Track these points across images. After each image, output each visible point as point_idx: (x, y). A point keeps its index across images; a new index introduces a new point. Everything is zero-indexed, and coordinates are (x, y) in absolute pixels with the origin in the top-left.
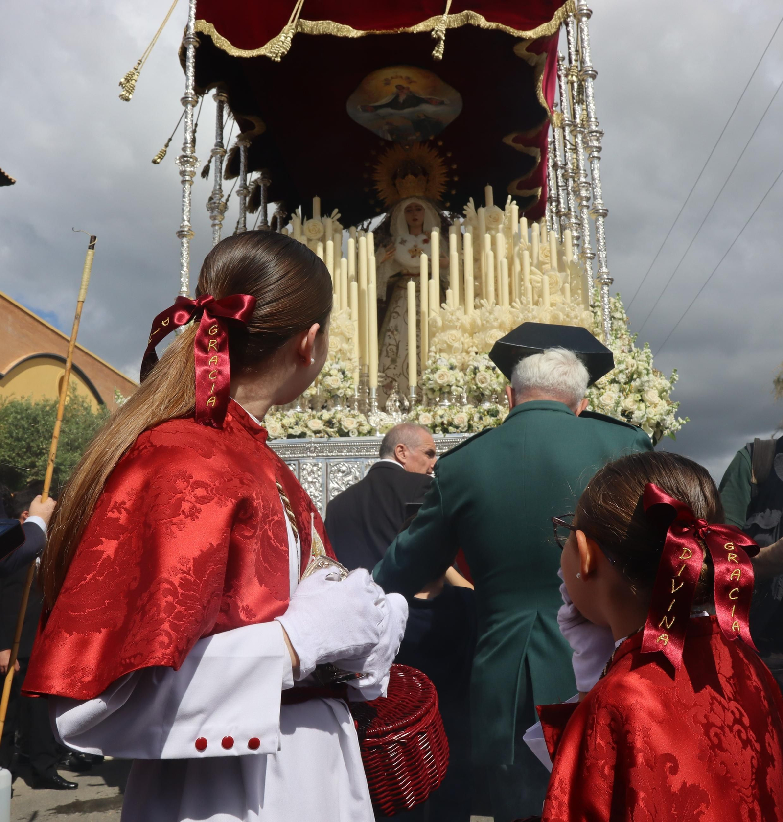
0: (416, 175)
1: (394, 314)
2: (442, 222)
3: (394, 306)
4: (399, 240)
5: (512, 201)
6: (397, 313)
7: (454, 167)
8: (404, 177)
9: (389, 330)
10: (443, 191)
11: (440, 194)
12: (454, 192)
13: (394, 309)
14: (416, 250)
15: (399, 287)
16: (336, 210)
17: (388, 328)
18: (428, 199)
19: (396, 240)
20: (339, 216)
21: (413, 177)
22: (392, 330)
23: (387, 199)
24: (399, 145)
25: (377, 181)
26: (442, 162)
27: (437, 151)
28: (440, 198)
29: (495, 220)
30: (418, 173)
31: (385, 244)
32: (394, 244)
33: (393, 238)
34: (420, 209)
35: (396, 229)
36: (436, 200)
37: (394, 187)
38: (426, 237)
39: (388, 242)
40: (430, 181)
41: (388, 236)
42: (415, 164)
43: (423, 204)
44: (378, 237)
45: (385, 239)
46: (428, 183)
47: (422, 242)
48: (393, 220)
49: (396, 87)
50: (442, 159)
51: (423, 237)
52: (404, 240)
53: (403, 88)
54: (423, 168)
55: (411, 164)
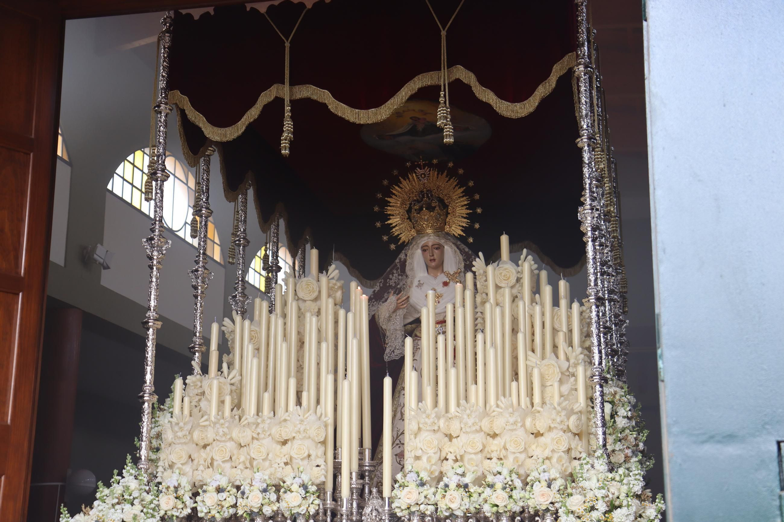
4: (416, 283)
5: (527, 256)
7: (477, 197)
10: (464, 225)
12: (477, 226)
15: (416, 336)
18: (448, 236)
19: (412, 283)
23: (403, 235)
24: (414, 175)
25: (390, 215)
26: (462, 193)
27: (456, 180)
28: (462, 233)
29: (506, 279)
30: (435, 207)
31: (401, 288)
32: (410, 287)
33: (409, 280)
34: (440, 247)
35: (412, 269)
36: (456, 235)
37: (410, 223)
38: (446, 279)
39: (404, 284)
40: (449, 213)
41: (405, 277)
42: (432, 195)
43: (442, 241)
44: (394, 278)
45: (401, 280)
46: (447, 217)
47: (442, 285)
48: (409, 259)
49: (411, 118)
50: (462, 189)
51: (443, 278)
52: (421, 282)
53: (419, 119)
54: (441, 201)
55: (428, 197)
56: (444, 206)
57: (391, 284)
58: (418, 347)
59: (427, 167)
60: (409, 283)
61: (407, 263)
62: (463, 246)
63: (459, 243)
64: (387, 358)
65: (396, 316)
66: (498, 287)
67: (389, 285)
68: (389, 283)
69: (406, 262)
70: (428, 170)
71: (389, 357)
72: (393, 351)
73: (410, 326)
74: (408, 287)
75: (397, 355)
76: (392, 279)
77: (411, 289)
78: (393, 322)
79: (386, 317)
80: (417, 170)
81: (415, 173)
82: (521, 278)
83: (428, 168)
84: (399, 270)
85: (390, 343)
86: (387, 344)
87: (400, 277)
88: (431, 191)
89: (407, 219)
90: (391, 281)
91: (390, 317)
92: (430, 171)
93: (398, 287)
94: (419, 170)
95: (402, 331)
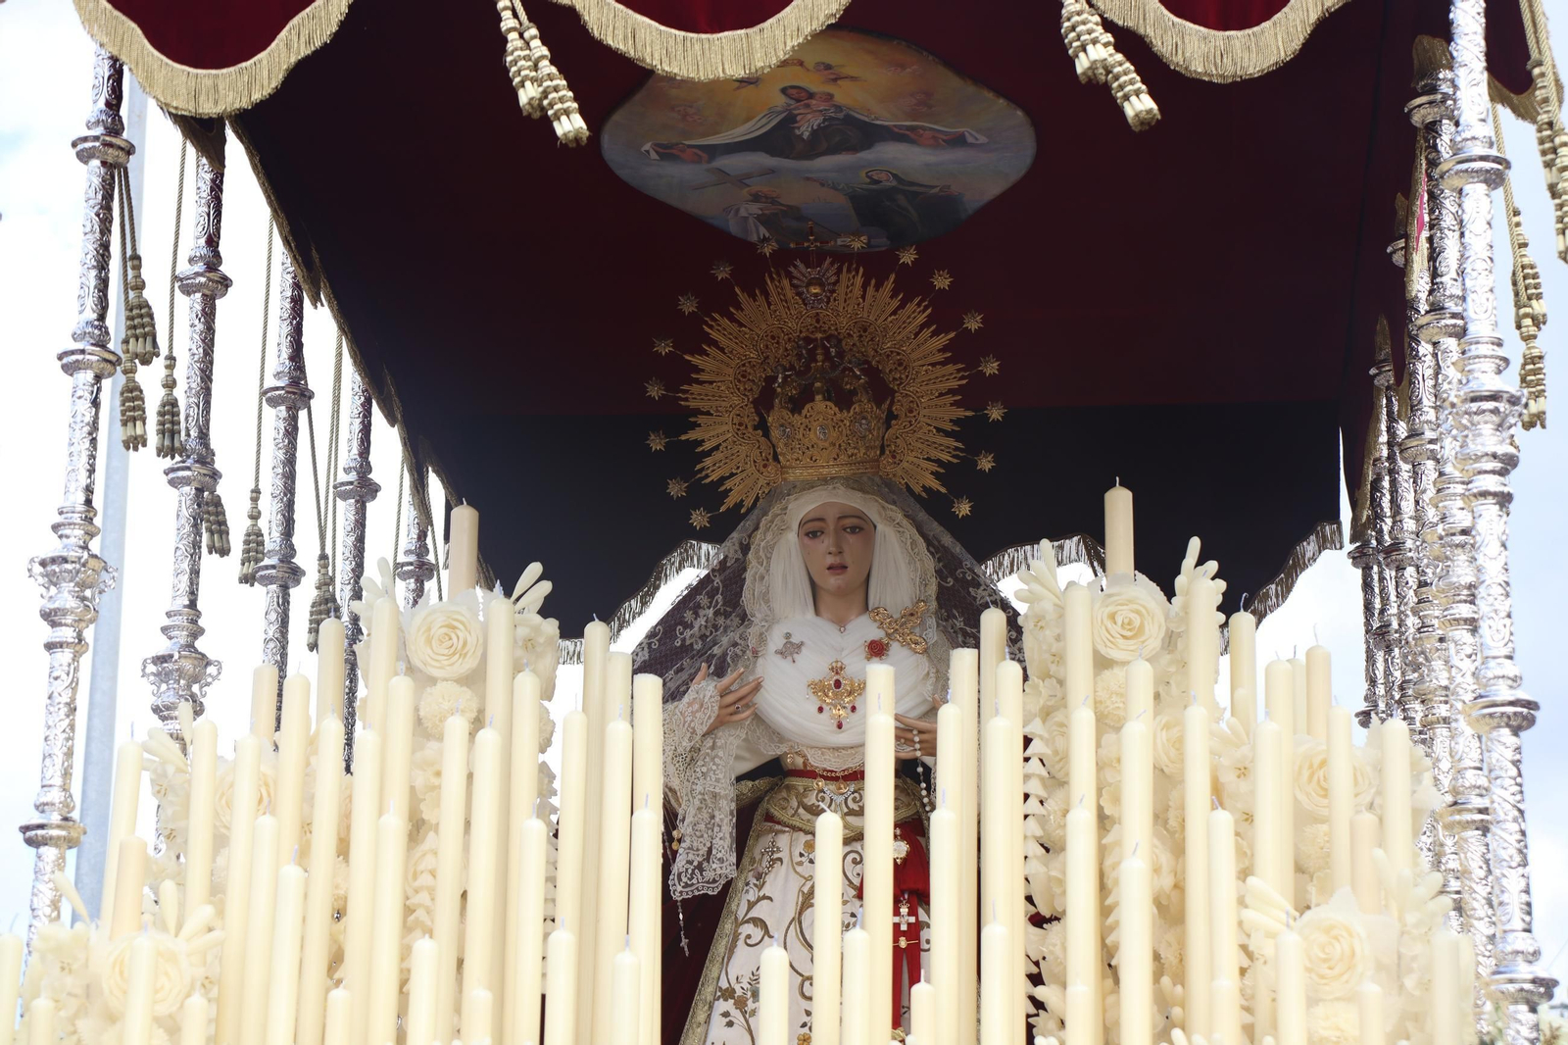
0: (843, 400)
1: (747, 929)
2: (938, 572)
3: (752, 896)
4: (776, 641)
5: (1200, 562)
6: (759, 922)
7: (991, 368)
8: (797, 405)
9: (728, 994)
10: (945, 457)
11: (934, 468)
12: (986, 463)
13: (751, 905)
14: (838, 684)
15: (769, 818)
16: (535, 569)
17: (724, 984)
18: (889, 490)
19: (762, 639)
20: (546, 587)
21: (833, 408)
22: (739, 992)
23: (736, 480)
24: (786, 283)
25: (697, 412)
26: (943, 350)
27: (926, 308)
28: (935, 485)
29: (1129, 634)
30: (853, 392)
31: (725, 655)
32: (756, 654)
33: (753, 632)
34: (858, 527)
35: (766, 597)
36: (918, 489)
37: (763, 439)
38: (876, 633)
39: (735, 645)
40: (896, 417)
41: (737, 620)
42: (841, 354)
43: (870, 507)
44: (702, 621)
45: (725, 631)
46: (889, 427)
47: (863, 652)
48: (754, 563)
49: (784, 91)
50: (943, 340)
51: (866, 629)
52: (795, 640)
53: (811, 96)
54: (873, 374)
55: (827, 356)
56: (881, 390)
57: (688, 643)
58: (776, 856)
59: (828, 260)
60: (752, 642)
61: (749, 575)
62: (935, 528)
63: (922, 515)
64: (679, 888)
65: (713, 748)
66: (1102, 663)
67: (683, 645)
68: (684, 640)
69: (745, 570)
70: (831, 272)
71: (687, 885)
72: (700, 867)
73: (750, 784)
74: (749, 654)
75: (714, 881)
76: (691, 627)
77: (760, 661)
78: (704, 769)
79: (680, 750)
80: (795, 266)
81: (790, 276)
82: (1179, 635)
83: (832, 264)
84: (719, 597)
85: (688, 839)
86: (680, 841)
87: (721, 621)
88: (840, 341)
89: (756, 428)
90: (688, 633)
91: (695, 750)
92: (839, 271)
93: (716, 650)
94: (801, 266)
95: (732, 801)
